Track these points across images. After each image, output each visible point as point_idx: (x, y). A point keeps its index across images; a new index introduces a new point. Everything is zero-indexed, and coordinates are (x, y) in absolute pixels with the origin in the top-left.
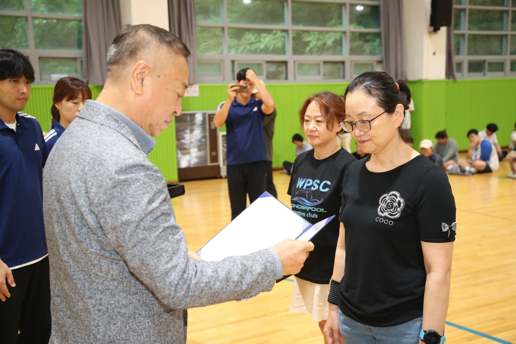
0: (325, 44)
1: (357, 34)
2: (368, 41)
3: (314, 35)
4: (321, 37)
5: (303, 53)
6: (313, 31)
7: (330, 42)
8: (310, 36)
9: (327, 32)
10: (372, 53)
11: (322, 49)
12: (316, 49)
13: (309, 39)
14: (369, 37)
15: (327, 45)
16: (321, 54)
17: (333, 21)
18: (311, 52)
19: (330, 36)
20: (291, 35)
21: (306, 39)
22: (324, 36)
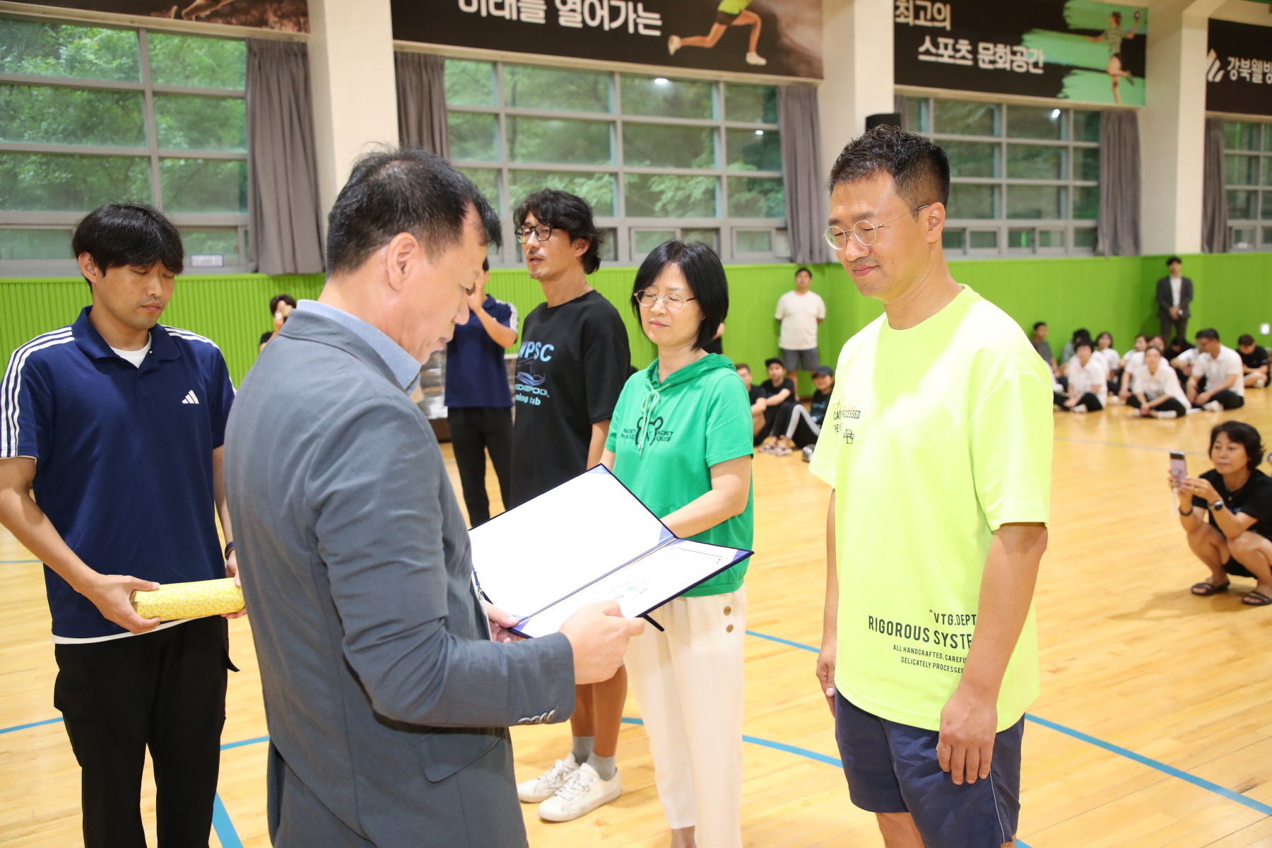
0: (689, 196)
1: (745, 180)
2: (765, 193)
3: (671, 180)
4: (683, 184)
5: (648, 212)
6: (667, 175)
7: (698, 193)
8: (663, 182)
9: (692, 177)
10: (769, 214)
11: (684, 205)
12: (671, 207)
13: (662, 187)
14: (767, 186)
15: (692, 199)
16: (682, 216)
17: (704, 156)
18: (665, 211)
19: (698, 183)
20: (623, 180)
21: (656, 188)
22: (687, 182)
